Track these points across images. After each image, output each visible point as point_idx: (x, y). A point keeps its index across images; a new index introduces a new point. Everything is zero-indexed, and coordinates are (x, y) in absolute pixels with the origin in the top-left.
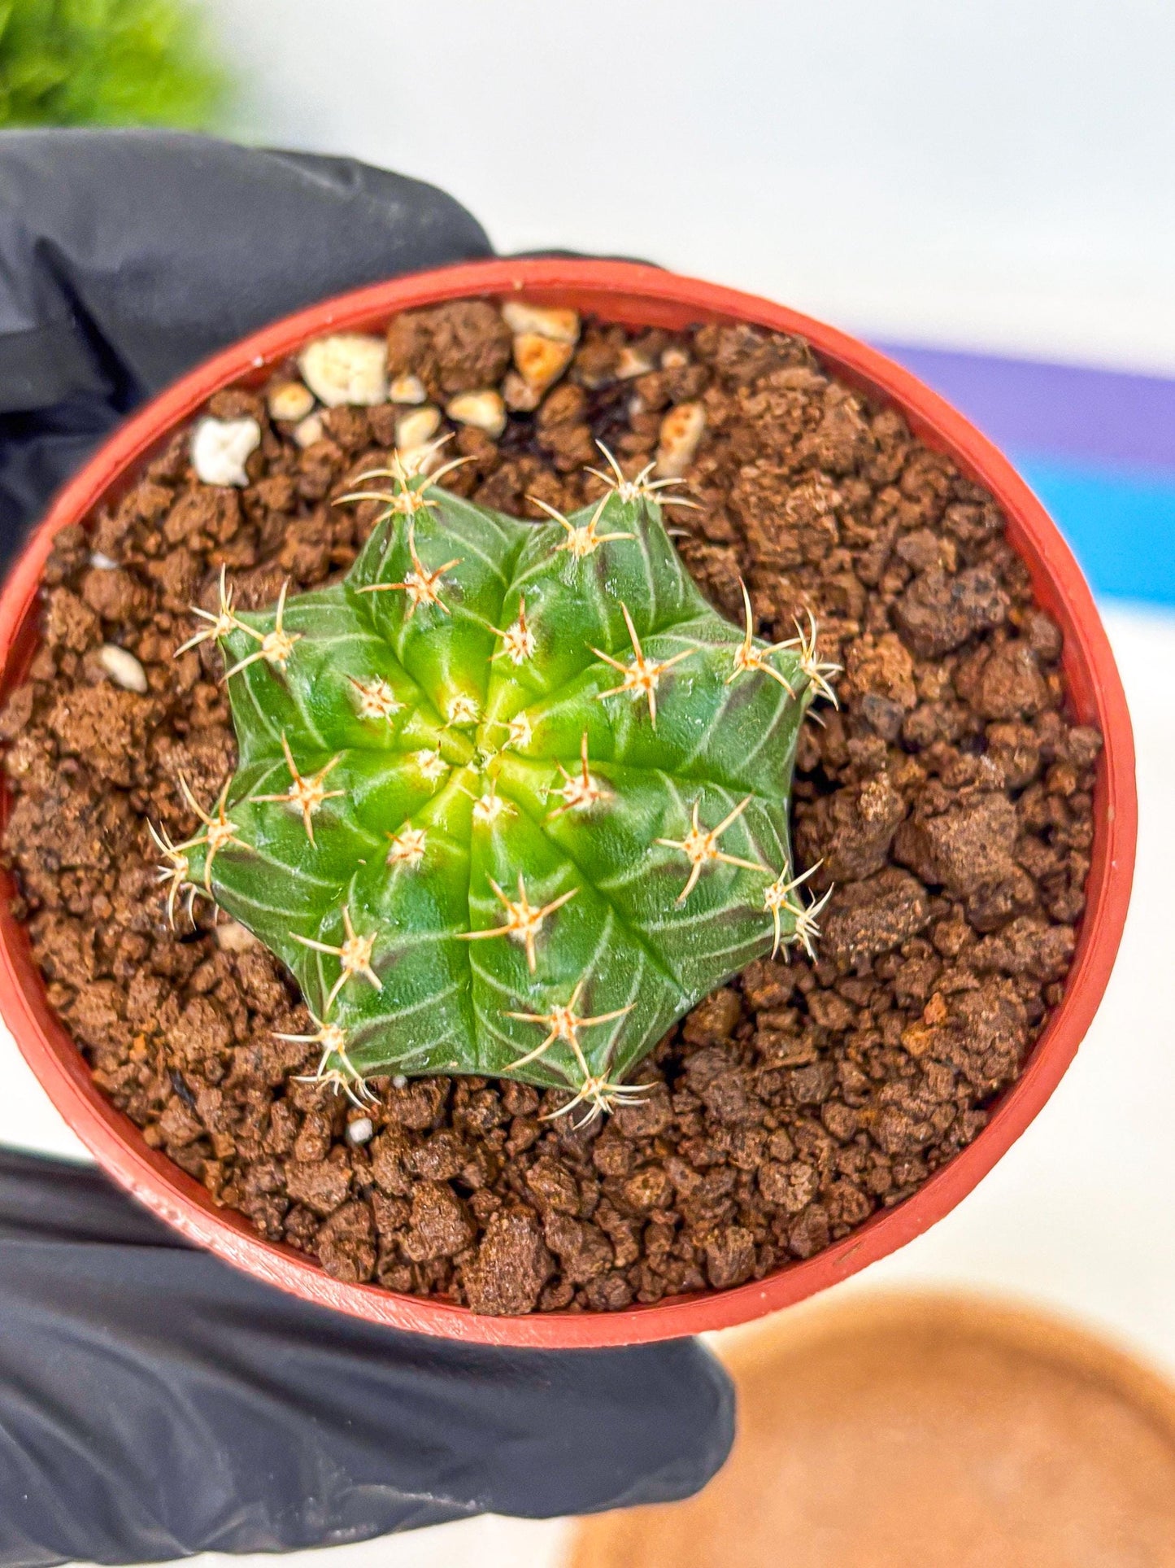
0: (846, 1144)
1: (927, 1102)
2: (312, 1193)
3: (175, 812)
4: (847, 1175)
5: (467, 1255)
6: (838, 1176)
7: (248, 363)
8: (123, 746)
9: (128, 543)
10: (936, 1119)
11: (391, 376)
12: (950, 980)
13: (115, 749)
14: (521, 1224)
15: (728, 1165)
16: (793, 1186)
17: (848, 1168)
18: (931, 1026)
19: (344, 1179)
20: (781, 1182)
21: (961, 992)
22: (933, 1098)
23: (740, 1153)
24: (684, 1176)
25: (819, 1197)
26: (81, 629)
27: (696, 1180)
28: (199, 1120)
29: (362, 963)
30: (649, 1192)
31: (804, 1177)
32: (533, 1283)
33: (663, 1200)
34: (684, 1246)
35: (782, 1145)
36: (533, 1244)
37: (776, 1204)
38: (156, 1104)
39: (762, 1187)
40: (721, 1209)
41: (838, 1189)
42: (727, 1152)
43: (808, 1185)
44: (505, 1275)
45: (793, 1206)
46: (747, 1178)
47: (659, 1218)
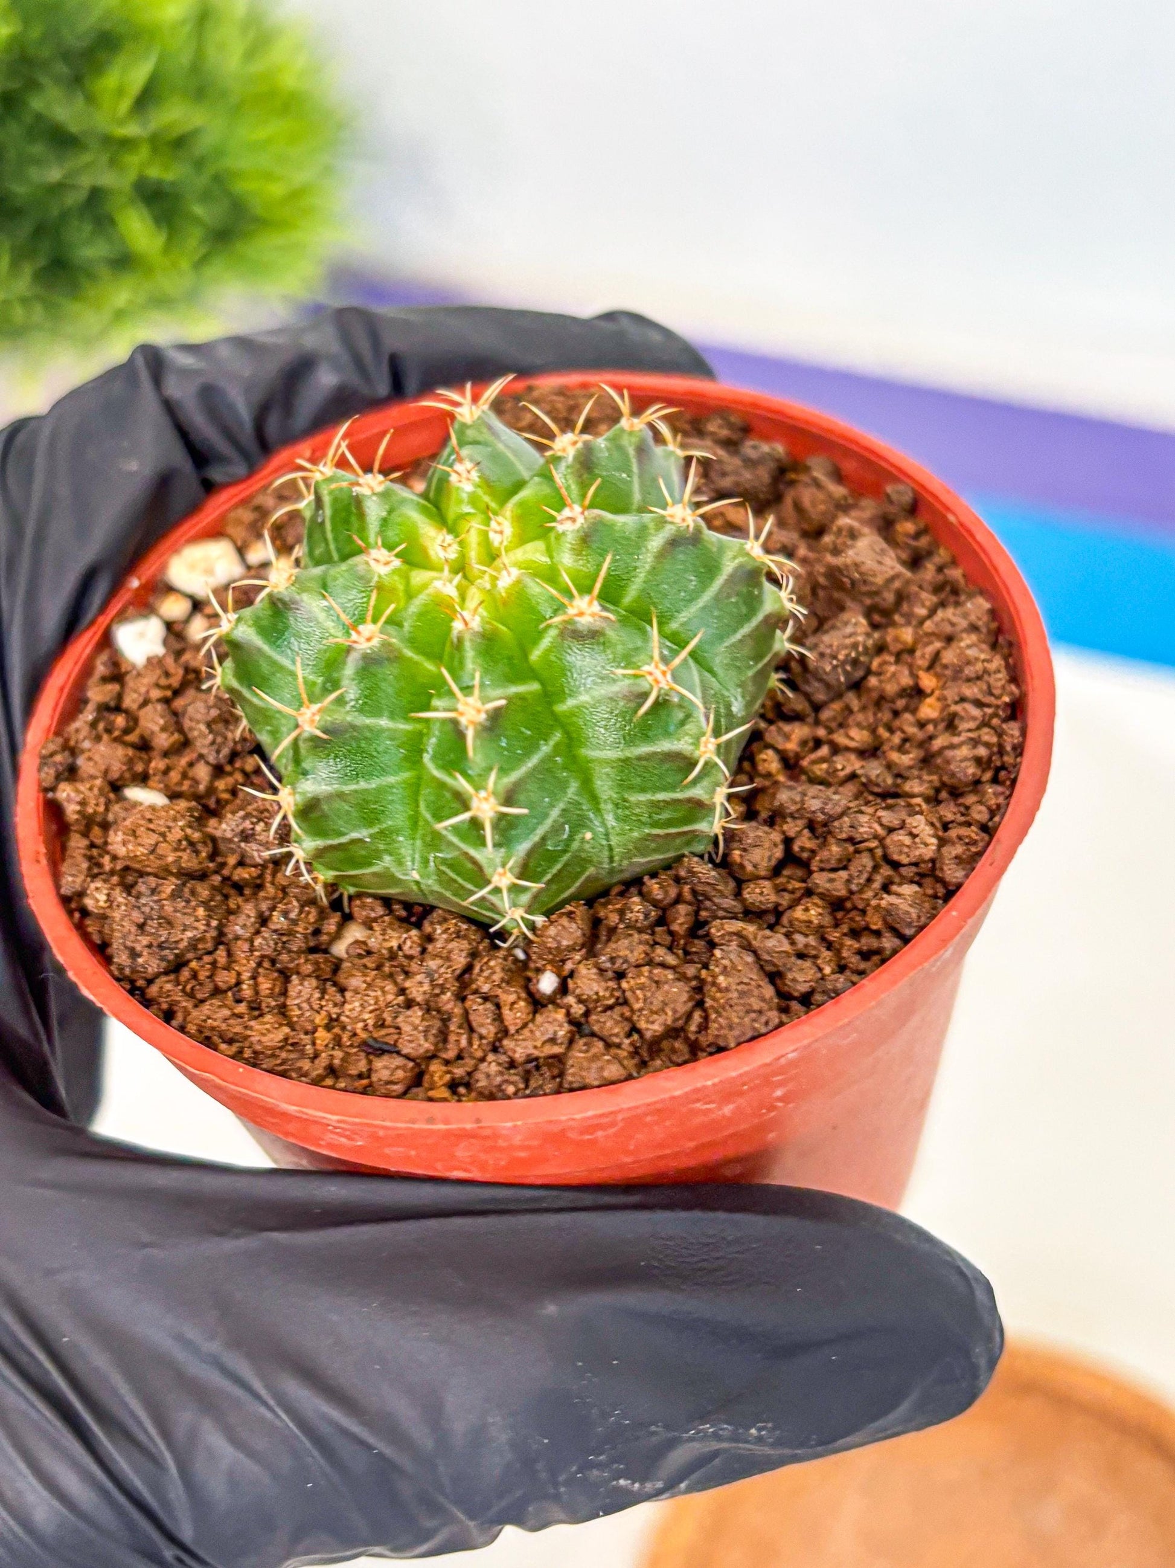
0: (934, 800)
1: (970, 730)
2: (539, 1044)
4: (952, 821)
5: (698, 1015)
6: (946, 827)
10: (986, 738)
11: (241, 551)
12: (923, 654)
14: (732, 949)
15: (857, 852)
16: (917, 836)
17: (950, 817)
18: (933, 692)
19: (560, 1015)
20: (907, 840)
21: (936, 657)
22: (972, 725)
23: (862, 830)
24: (831, 880)
25: (942, 842)
27: (844, 874)
28: (407, 1057)
29: (479, 711)
30: (813, 912)
31: (919, 824)
32: (769, 991)
33: (827, 920)
34: (867, 942)
35: (887, 816)
36: (750, 959)
37: (916, 864)
38: (360, 1076)
39: (896, 857)
40: (877, 885)
41: (953, 833)
42: (851, 840)
43: (929, 830)
44: (742, 994)
45: (928, 852)
46: (879, 852)
47: (834, 936)
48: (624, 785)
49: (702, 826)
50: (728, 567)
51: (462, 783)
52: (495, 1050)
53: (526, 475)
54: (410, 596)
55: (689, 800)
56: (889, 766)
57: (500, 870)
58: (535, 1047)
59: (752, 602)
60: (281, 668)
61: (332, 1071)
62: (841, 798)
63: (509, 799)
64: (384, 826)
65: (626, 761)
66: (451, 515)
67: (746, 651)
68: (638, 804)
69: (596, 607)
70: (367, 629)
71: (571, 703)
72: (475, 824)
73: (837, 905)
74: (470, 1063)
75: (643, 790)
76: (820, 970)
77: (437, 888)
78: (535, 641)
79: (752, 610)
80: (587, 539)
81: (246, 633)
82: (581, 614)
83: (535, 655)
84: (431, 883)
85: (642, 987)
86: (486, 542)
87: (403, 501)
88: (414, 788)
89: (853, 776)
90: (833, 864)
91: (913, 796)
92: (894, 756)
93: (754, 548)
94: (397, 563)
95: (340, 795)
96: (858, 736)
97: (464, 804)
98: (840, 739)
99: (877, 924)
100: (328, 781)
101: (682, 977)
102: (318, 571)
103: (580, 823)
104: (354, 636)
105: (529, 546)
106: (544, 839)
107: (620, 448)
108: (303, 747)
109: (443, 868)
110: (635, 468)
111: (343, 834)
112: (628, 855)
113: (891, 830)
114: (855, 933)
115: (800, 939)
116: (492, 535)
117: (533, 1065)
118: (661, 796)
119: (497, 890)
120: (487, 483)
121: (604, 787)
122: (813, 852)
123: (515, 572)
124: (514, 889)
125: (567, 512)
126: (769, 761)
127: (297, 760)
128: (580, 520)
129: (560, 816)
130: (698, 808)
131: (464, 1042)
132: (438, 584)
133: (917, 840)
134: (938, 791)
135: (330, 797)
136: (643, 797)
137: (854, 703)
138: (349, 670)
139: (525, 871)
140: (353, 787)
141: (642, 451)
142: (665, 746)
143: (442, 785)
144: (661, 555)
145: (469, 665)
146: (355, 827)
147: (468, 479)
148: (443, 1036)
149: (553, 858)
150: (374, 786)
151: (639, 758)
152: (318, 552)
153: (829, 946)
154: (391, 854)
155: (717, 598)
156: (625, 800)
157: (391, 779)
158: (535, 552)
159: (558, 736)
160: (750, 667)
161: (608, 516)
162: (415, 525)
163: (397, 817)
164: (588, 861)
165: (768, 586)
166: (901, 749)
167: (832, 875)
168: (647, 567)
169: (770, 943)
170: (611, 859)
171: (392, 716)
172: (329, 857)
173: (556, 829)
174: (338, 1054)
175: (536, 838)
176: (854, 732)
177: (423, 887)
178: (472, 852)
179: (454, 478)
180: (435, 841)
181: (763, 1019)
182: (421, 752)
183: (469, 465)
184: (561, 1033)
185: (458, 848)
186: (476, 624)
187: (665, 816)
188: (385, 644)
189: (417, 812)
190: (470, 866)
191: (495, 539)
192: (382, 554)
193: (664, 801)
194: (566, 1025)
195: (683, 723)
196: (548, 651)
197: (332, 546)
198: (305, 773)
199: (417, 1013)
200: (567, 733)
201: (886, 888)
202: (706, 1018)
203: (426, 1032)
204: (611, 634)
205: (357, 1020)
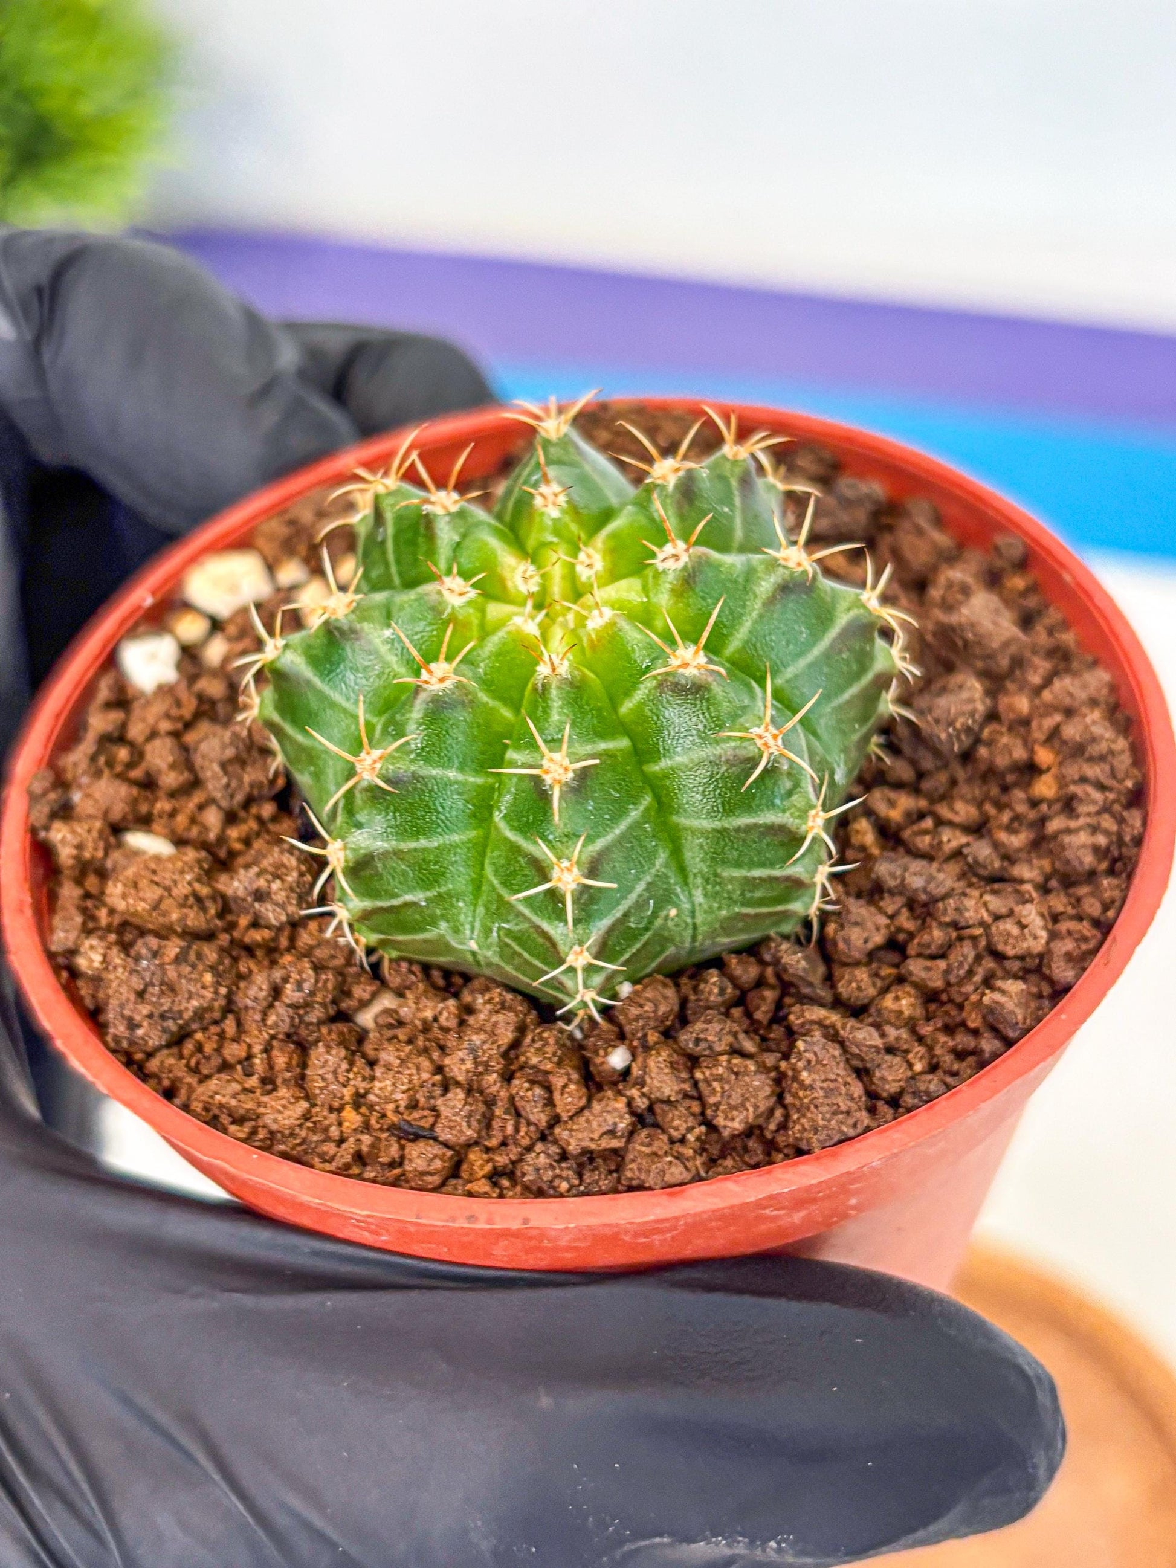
0: (1044, 888)
1: (1089, 815)
2: (596, 1136)
3: (267, 934)
4: (1062, 913)
5: (779, 1113)
6: (1055, 918)
7: (139, 607)
8: (190, 883)
9: (102, 760)
10: (1105, 825)
11: (271, 568)
12: (1040, 727)
13: (182, 890)
14: (815, 1039)
15: (961, 939)
16: (1026, 926)
17: (1060, 908)
18: (1049, 769)
19: (621, 1104)
20: (1015, 931)
21: (1055, 731)
23: (967, 914)
24: (928, 969)
25: (1053, 936)
26: (95, 834)
27: (942, 964)
28: (446, 1145)
29: (566, 769)
30: (904, 1002)
31: (1031, 914)
32: (857, 1089)
33: (919, 1012)
34: (963, 1040)
35: (995, 903)
36: (837, 1052)
37: (1021, 958)
38: (392, 1165)
39: (1000, 947)
40: (978, 978)
41: (1064, 926)
42: (955, 925)
43: (1039, 922)
44: (829, 1092)
45: (1037, 946)
46: (983, 943)
47: (926, 1030)
48: (717, 858)
49: (797, 907)
50: (842, 620)
51: (542, 850)
52: (543, 1138)
53: (614, 501)
54: (485, 633)
55: (788, 879)
56: (996, 845)
57: (577, 948)
58: (592, 1139)
59: (864, 659)
60: (333, 705)
61: (359, 1158)
62: (945, 878)
63: (593, 870)
64: (443, 889)
65: (722, 832)
66: (531, 543)
67: (852, 713)
68: (732, 879)
69: (702, 659)
70: (440, 668)
71: (664, 763)
72: (554, 896)
73: (930, 997)
74: (514, 1152)
75: (738, 865)
76: (910, 1065)
77: (496, 960)
78: (628, 694)
79: (863, 669)
80: (689, 579)
81: (295, 662)
82: (685, 665)
83: (627, 707)
84: (491, 955)
85: (719, 1079)
86: (571, 575)
87: (479, 524)
88: (480, 849)
89: (958, 854)
90: (933, 950)
91: (1022, 881)
92: (1003, 836)
93: (870, 598)
94: (473, 594)
95: (397, 853)
96: (963, 811)
97: (542, 872)
98: (944, 811)
99: (974, 1021)
100: (384, 836)
101: (763, 1068)
102: (379, 597)
103: (666, 899)
104: (425, 675)
105: (623, 584)
106: (626, 915)
107: (722, 478)
108: (359, 799)
109: (508, 940)
110: (737, 501)
111: (397, 896)
112: (712, 934)
113: (997, 918)
114: (949, 1030)
115: (892, 1032)
116: (579, 568)
117: (588, 1158)
118: (757, 873)
119: (572, 970)
120: (574, 509)
121: (695, 857)
122: (911, 935)
123: (608, 613)
124: (589, 969)
125: (669, 549)
126: (865, 832)
127: (350, 811)
128: (684, 559)
129: (647, 889)
130: (796, 886)
131: (510, 1129)
132: (518, 620)
133: (1026, 931)
134: (1048, 878)
135: (385, 854)
136: (737, 873)
137: (961, 774)
138: (416, 713)
139: (604, 951)
140: (413, 845)
141: (746, 482)
142: (768, 817)
143: (515, 849)
144: (770, 602)
145: (555, 717)
146: (411, 889)
147: (554, 504)
148: (487, 1122)
149: (633, 936)
150: (436, 844)
151: (738, 830)
152: (375, 574)
153: (920, 1039)
154: (448, 921)
155: (827, 655)
156: (716, 875)
157: (456, 838)
158: (629, 590)
159: (647, 800)
160: (854, 731)
161: (715, 555)
162: (494, 553)
163: (459, 880)
164: (670, 940)
165: (880, 643)
166: (1010, 829)
167: (928, 963)
168: (755, 615)
169: (860, 1035)
170: (694, 938)
171: (461, 769)
172: (377, 919)
173: (640, 905)
174: (366, 1139)
175: (618, 913)
176: (959, 806)
177: (480, 958)
178: (545, 926)
179: (538, 501)
180: (501, 909)
181: (851, 1121)
182: (490, 809)
183: (555, 487)
184: (622, 1126)
185: (528, 920)
186: (564, 669)
187: (758, 894)
188: (459, 686)
189: (481, 875)
190: (541, 940)
191: (584, 573)
192: (455, 583)
193: (760, 878)
194: (627, 1116)
195: (790, 793)
196: (642, 704)
197: (394, 569)
198: (359, 826)
199: (457, 1096)
200: (658, 798)
201: (988, 982)
202: (787, 1116)
203: (469, 1116)
204: (716, 689)
205: (388, 1100)
